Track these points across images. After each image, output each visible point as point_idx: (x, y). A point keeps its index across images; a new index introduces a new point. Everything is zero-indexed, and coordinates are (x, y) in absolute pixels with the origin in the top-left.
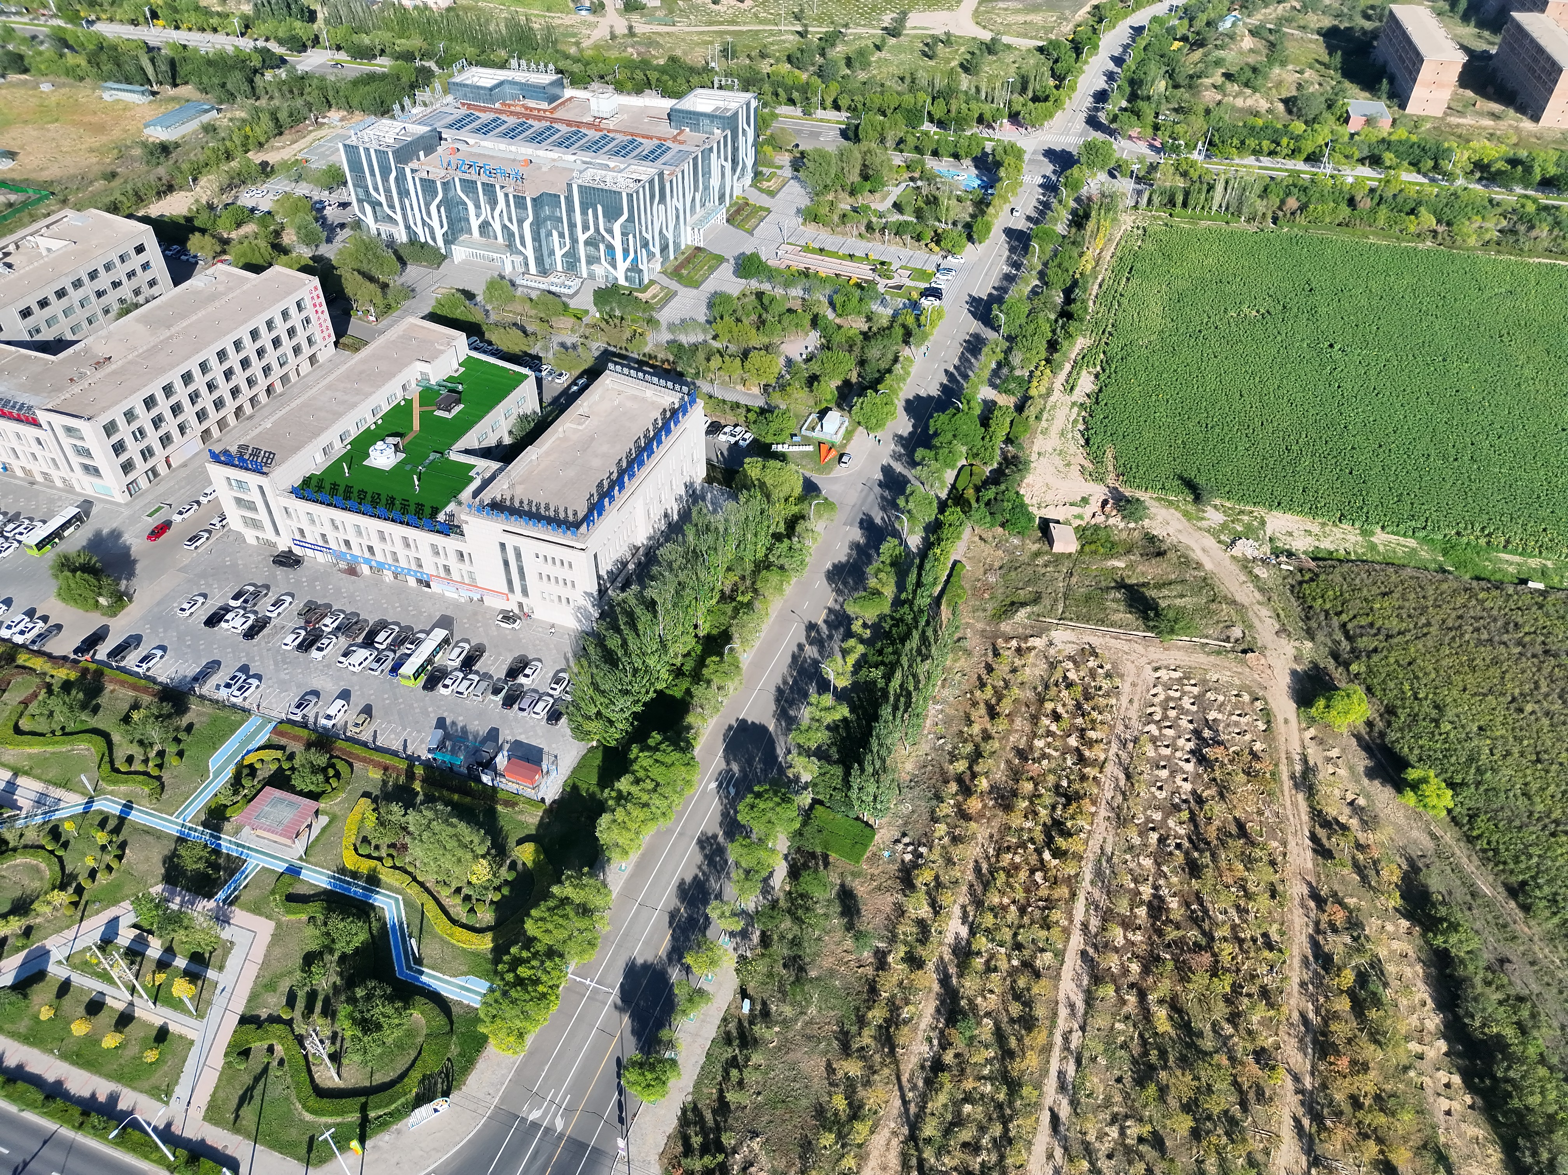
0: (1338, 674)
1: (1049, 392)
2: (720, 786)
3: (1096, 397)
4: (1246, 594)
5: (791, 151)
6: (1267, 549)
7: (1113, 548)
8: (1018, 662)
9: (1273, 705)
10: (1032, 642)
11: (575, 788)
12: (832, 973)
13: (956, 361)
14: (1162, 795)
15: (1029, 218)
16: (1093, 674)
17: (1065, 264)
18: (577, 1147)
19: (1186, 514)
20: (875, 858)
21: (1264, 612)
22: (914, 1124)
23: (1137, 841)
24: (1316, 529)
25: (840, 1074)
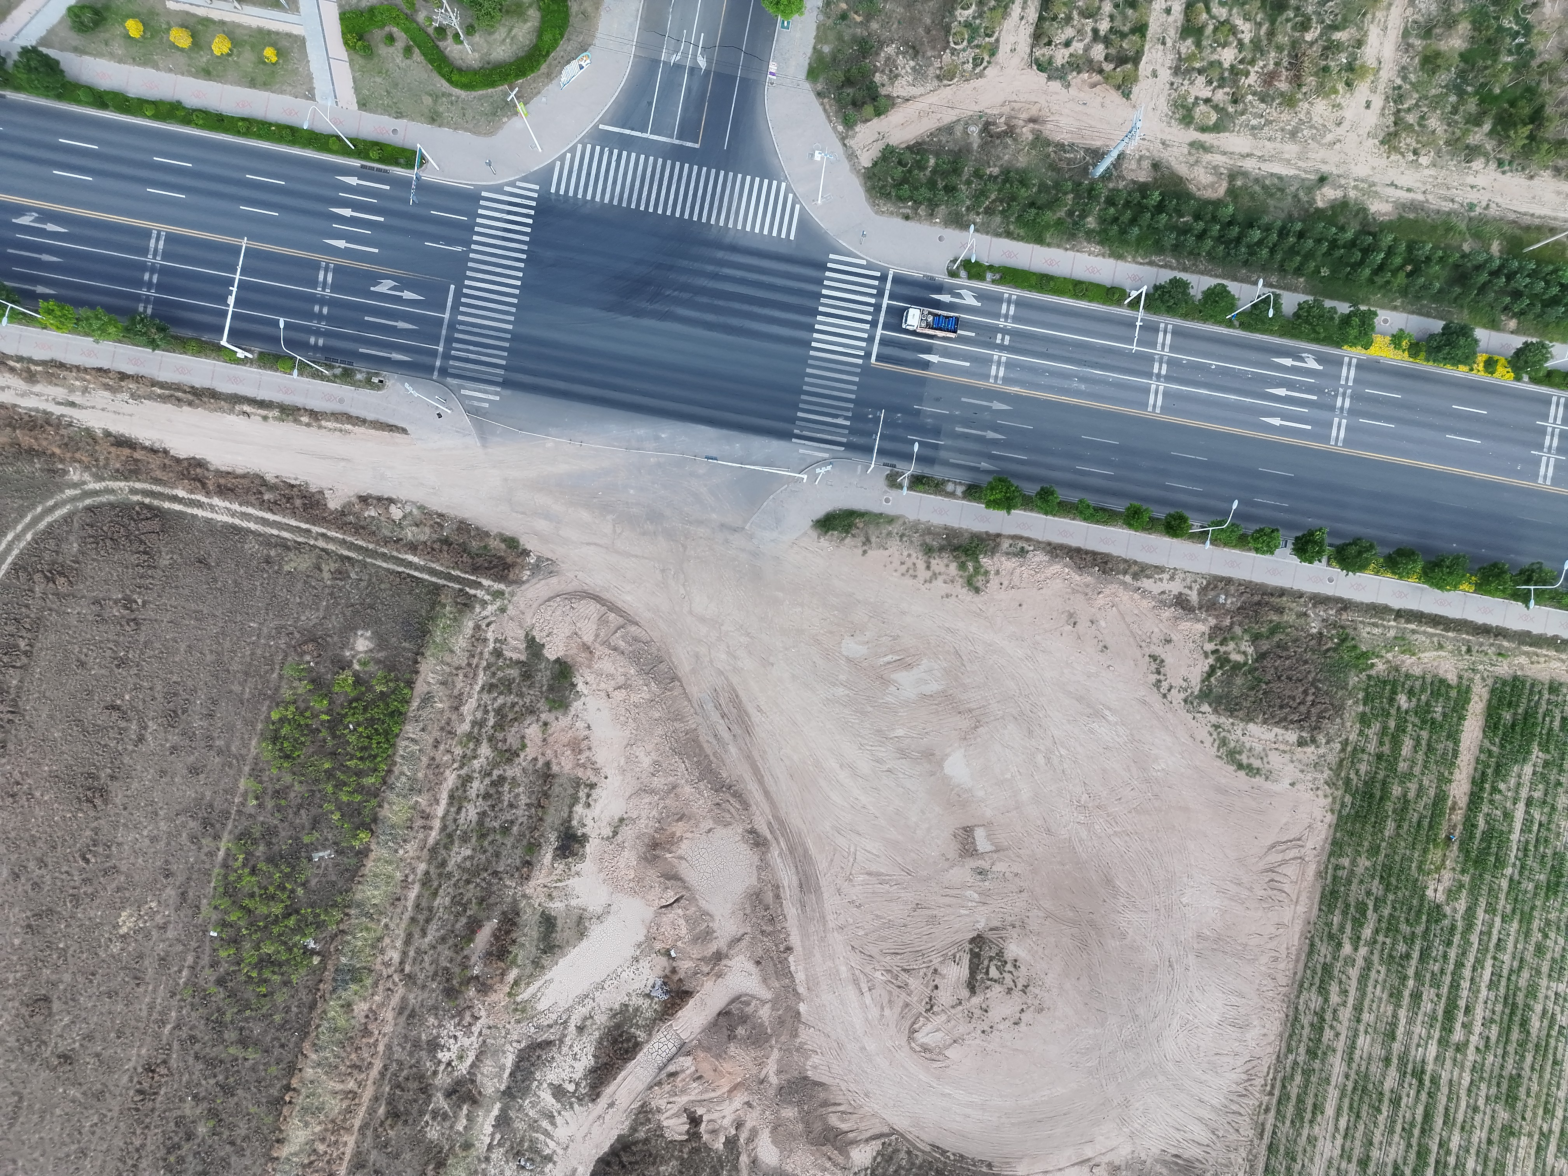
18: (725, 81)
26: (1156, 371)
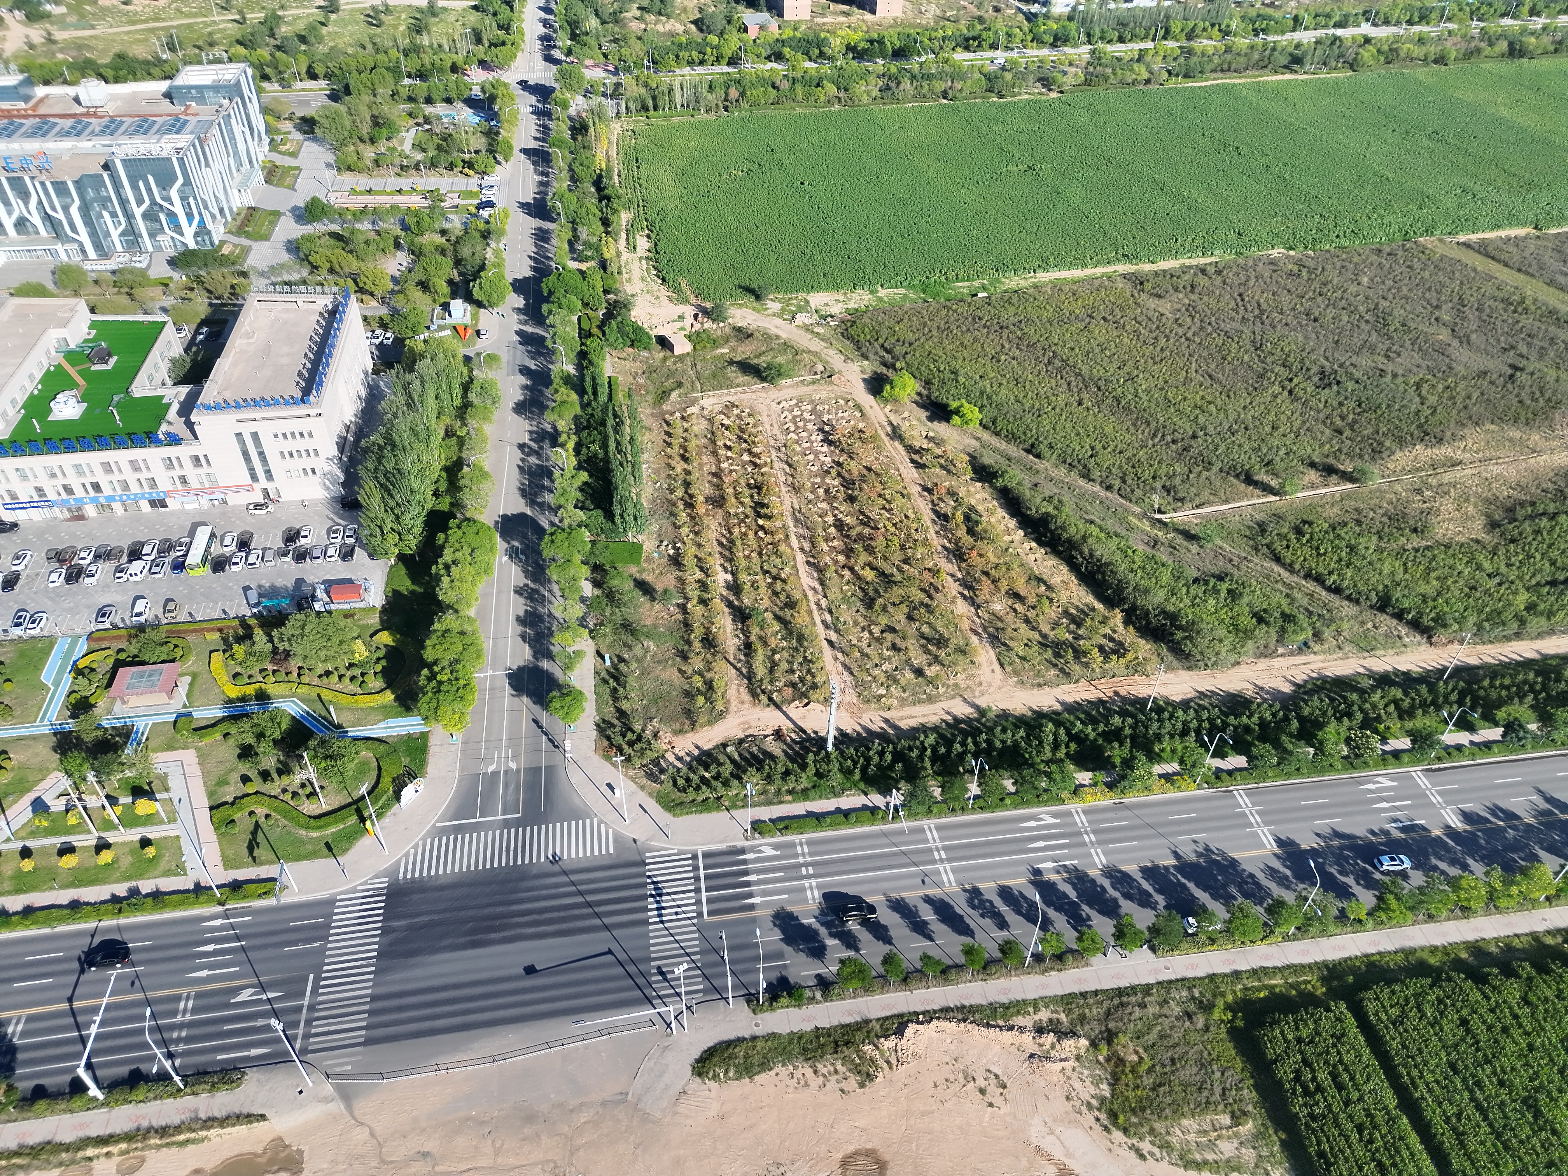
0: (890, 373)
1: (619, 254)
2: (511, 557)
3: (656, 249)
4: (816, 345)
5: (290, 119)
6: (816, 316)
7: (715, 343)
8: (686, 425)
9: (860, 401)
10: (689, 411)
11: (396, 593)
12: (655, 626)
13: (534, 249)
14: (815, 469)
15: (536, 139)
16: (739, 417)
17: (586, 162)
18: (534, 771)
19: (754, 309)
20: (649, 559)
21: (832, 352)
22: (750, 677)
23: (811, 497)
24: (841, 297)
25: (690, 671)
26: (937, 857)
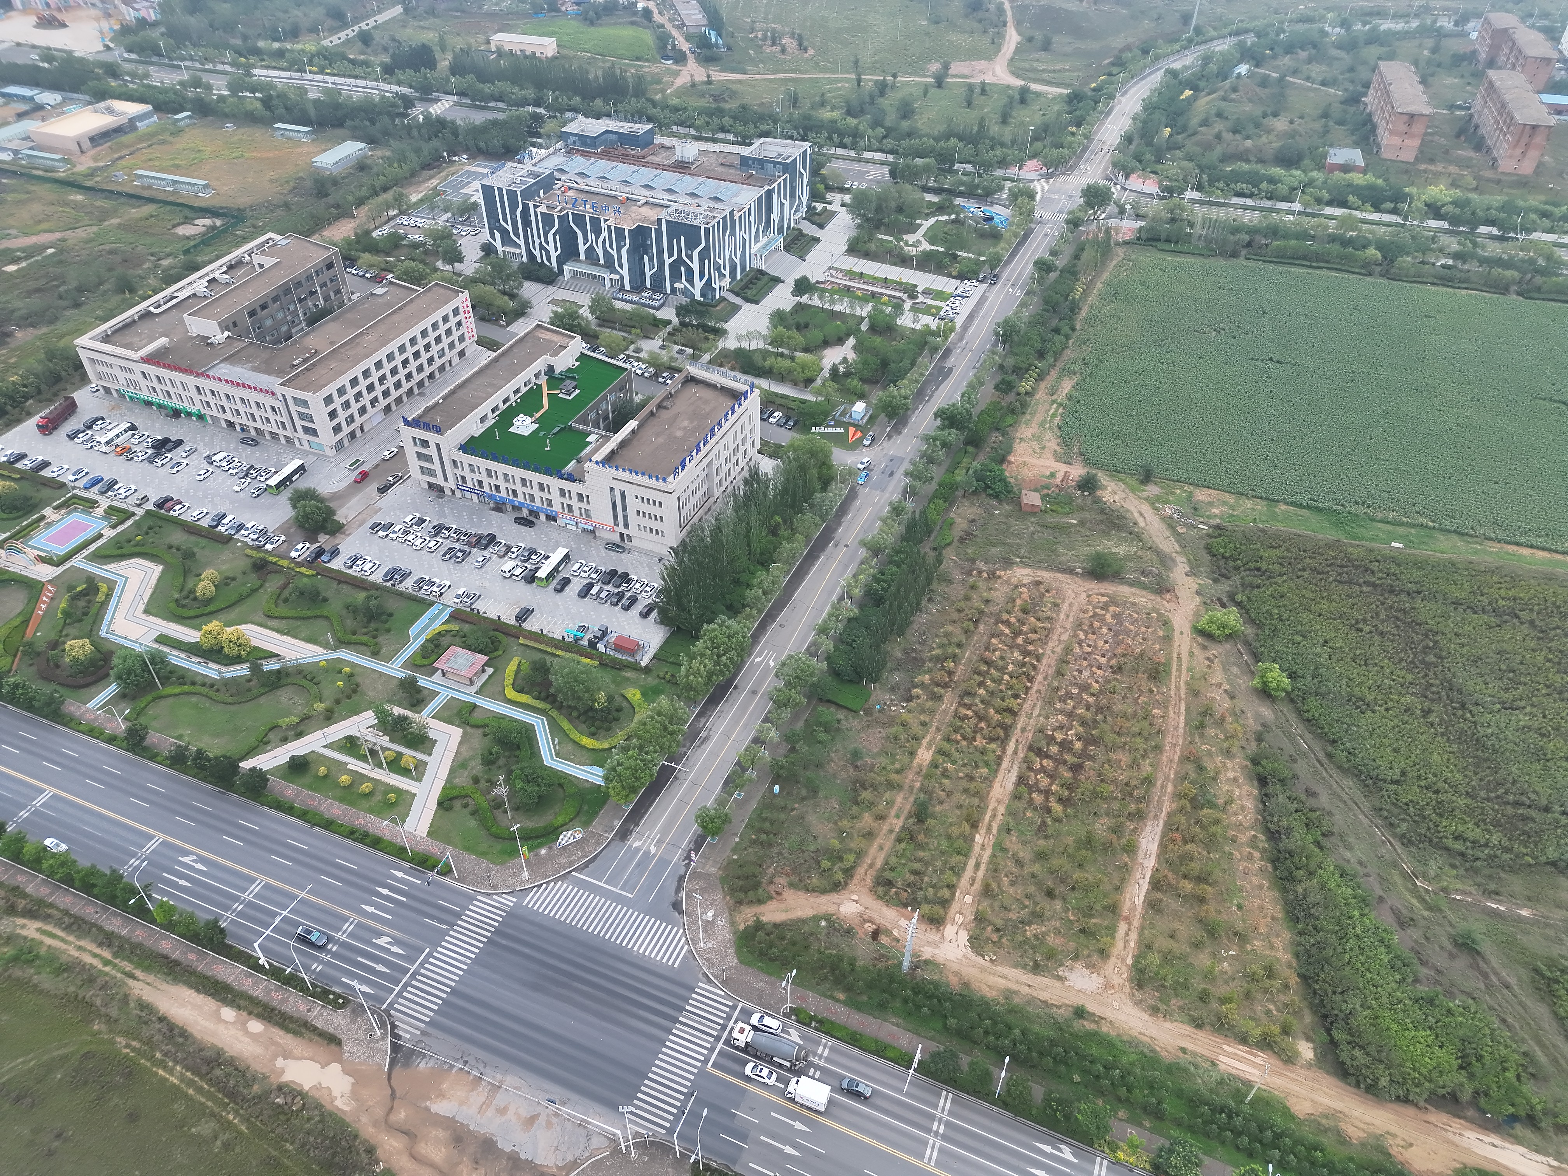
1: (1035, 391)
4: (1168, 545)
9: (1174, 622)
10: (998, 574)
12: (835, 776)
14: (1080, 677)
17: (1060, 289)
19: (1132, 489)
20: (870, 709)
21: (1180, 559)
23: (1058, 706)
24: (1231, 501)
26: (935, 1128)
